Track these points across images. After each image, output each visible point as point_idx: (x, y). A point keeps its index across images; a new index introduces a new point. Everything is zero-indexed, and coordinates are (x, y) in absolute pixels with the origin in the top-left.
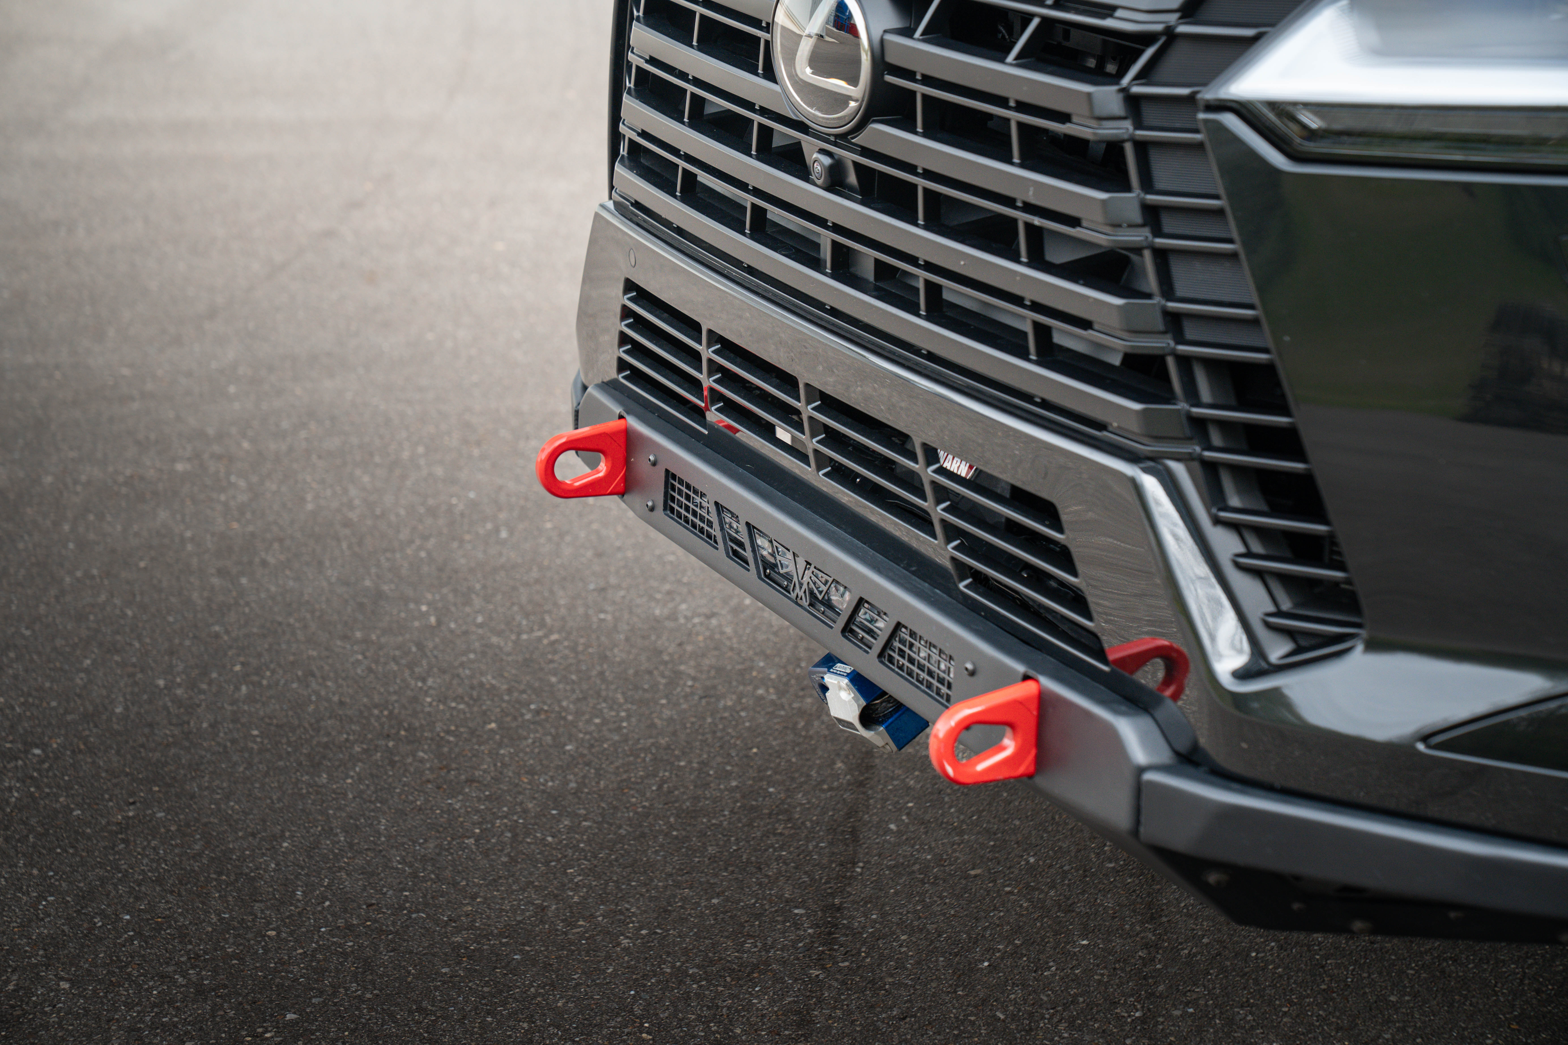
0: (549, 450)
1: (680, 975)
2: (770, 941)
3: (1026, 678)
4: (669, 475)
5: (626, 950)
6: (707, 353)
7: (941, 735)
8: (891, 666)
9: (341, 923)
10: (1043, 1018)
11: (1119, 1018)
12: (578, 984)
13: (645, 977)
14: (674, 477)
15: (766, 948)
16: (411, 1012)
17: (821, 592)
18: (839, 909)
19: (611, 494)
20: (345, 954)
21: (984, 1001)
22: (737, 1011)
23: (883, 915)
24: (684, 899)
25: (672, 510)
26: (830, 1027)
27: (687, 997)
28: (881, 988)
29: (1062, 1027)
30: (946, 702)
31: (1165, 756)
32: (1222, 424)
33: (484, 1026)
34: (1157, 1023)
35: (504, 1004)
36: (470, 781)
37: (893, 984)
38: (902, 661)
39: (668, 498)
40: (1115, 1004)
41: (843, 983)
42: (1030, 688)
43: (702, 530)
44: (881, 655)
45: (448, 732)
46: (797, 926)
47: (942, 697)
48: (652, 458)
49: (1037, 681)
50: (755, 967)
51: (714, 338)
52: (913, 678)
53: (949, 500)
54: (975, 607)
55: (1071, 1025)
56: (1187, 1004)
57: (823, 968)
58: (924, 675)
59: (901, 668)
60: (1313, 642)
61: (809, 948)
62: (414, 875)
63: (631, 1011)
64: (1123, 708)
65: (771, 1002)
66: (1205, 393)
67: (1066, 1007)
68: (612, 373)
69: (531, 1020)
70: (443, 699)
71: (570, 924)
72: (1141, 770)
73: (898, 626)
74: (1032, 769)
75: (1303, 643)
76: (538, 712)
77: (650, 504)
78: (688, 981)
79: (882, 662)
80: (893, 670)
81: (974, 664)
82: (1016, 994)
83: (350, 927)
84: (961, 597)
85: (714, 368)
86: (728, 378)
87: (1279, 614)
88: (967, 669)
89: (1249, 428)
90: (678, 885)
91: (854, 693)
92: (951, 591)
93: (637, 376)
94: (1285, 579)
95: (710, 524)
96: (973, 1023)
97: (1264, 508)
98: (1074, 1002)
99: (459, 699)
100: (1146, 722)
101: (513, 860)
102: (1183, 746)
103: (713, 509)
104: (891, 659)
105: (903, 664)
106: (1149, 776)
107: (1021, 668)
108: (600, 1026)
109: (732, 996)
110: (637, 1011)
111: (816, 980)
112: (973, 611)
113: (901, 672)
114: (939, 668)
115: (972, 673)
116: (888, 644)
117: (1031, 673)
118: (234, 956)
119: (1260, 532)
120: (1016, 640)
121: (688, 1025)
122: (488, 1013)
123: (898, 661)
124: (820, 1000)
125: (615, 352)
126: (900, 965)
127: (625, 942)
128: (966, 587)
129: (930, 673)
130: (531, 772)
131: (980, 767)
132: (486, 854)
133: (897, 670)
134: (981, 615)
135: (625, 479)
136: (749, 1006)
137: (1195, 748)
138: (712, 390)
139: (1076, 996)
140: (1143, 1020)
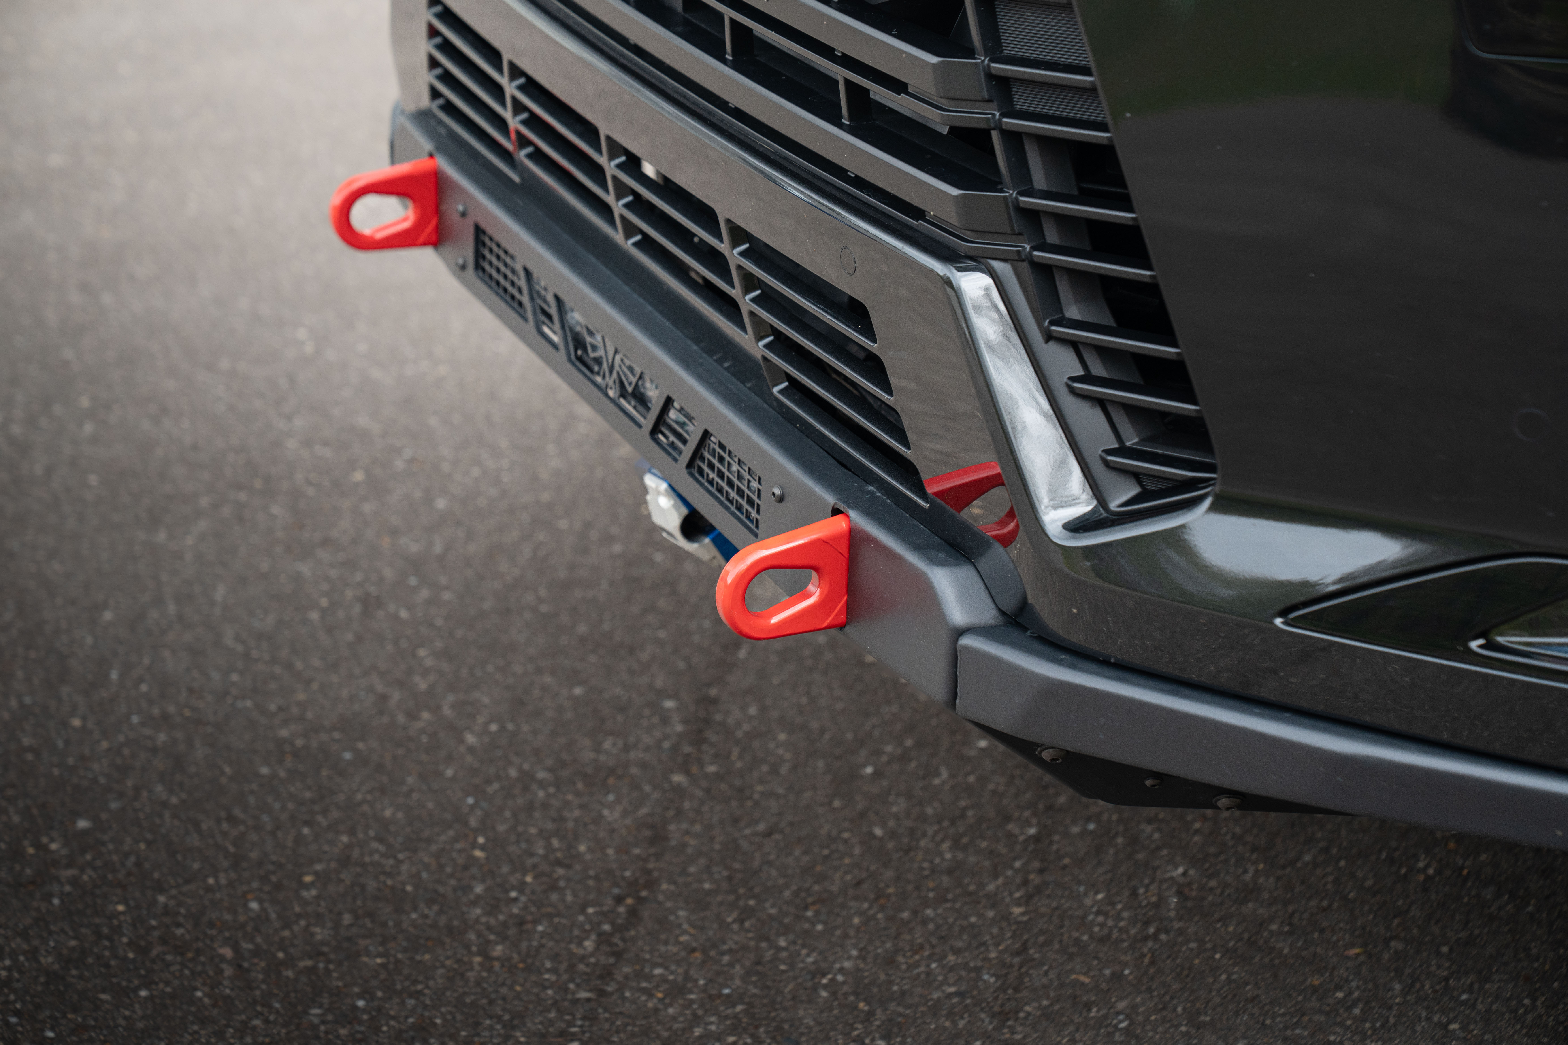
0: (345, 193)
1: (527, 779)
2: (632, 739)
3: (836, 512)
4: (479, 231)
5: (471, 749)
6: (510, 88)
7: (729, 580)
8: (701, 479)
9: (156, 711)
10: (925, 835)
11: (1010, 835)
12: (411, 791)
13: (488, 781)
14: (484, 233)
15: (627, 749)
16: (219, 821)
17: (630, 384)
18: (714, 701)
19: (424, 244)
20: (154, 750)
21: (862, 815)
22: (585, 824)
23: (763, 709)
24: (544, 689)
25: (484, 270)
26: (684, 845)
27: (530, 807)
28: (750, 798)
29: (946, 845)
30: (754, 531)
31: (987, 615)
32: (1060, 218)
33: (299, 840)
34: (1051, 843)
35: (325, 812)
36: (326, 542)
37: (763, 794)
38: (712, 475)
39: (479, 257)
40: (1007, 818)
41: (708, 791)
42: (839, 524)
43: (513, 297)
44: (690, 465)
45: (309, 483)
46: (665, 721)
47: (751, 521)
48: (460, 208)
49: (847, 516)
50: (612, 771)
51: (516, 72)
52: (723, 495)
53: (759, 288)
54: (791, 418)
55: (956, 844)
56: (1089, 819)
57: (688, 773)
58: (733, 494)
59: (711, 482)
60: (1163, 485)
61: (675, 749)
62: (246, 655)
63: (466, 824)
64: (941, 555)
65: (625, 813)
66: (1039, 178)
67: (953, 822)
68: (425, 101)
69: (352, 832)
70: (307, 443)
71: (412, 716)
72: (961, 632)
73: (706, 435)
74: (843, 618)
75: (1151, 486)
76: (410, 461)
77: (461, 261)
78: (534, 787)
79: (691, 475)
80: (702, 485)
81: (782, 488)
82: (898, 806)
83: (165, 717)
84: (775, 404)
85: (518, 107)
86: (533, 122)
87: (1123, 451)
88: (774, 494)
89: (1094, 226)
90: (539, 671)
91: (674, 500)
92: (765, 394)
93: (449, 108)
94: (1132, 410)
95: (520, 290)
96: (846, 841)
97: (1111, 322)
98: (963, 816)
99: (326, 443)
100: (966, 573)
101: (359, 639)
102: (1009, 605)
103: (522, 274)
104: (701, 472)
105: (713, 479)
106: (967, 641)
107: (831, 499)
108: (429, 841)
109: (582, 807)
110: (473, 822)
111: (678, 789)
112: (788, 421)
113: (710, 488)
114: (749, 487)
115: (781, 499)
116: (697, 454)
117: (841, 506)
118: (31, 749)
119: (1104, 352)
120: (832, 461)
121: (528, 841)
122: (307, 823)
123: (708, 475)
124: (679, 813)
125: (426, 78)
126: (774, 770)
127: (470, 739)
128: (781, 392)
129: (740, 493)
130: (394, 532)
131: (774, 620)
132: (330, 630)
133: (706, 484)
134: (796, 427)
135: (437, 229)
136: (598, 820)
137: (1024, 606)
138: (519, 134)
139: (965, 809)
140: (1037, 838)
